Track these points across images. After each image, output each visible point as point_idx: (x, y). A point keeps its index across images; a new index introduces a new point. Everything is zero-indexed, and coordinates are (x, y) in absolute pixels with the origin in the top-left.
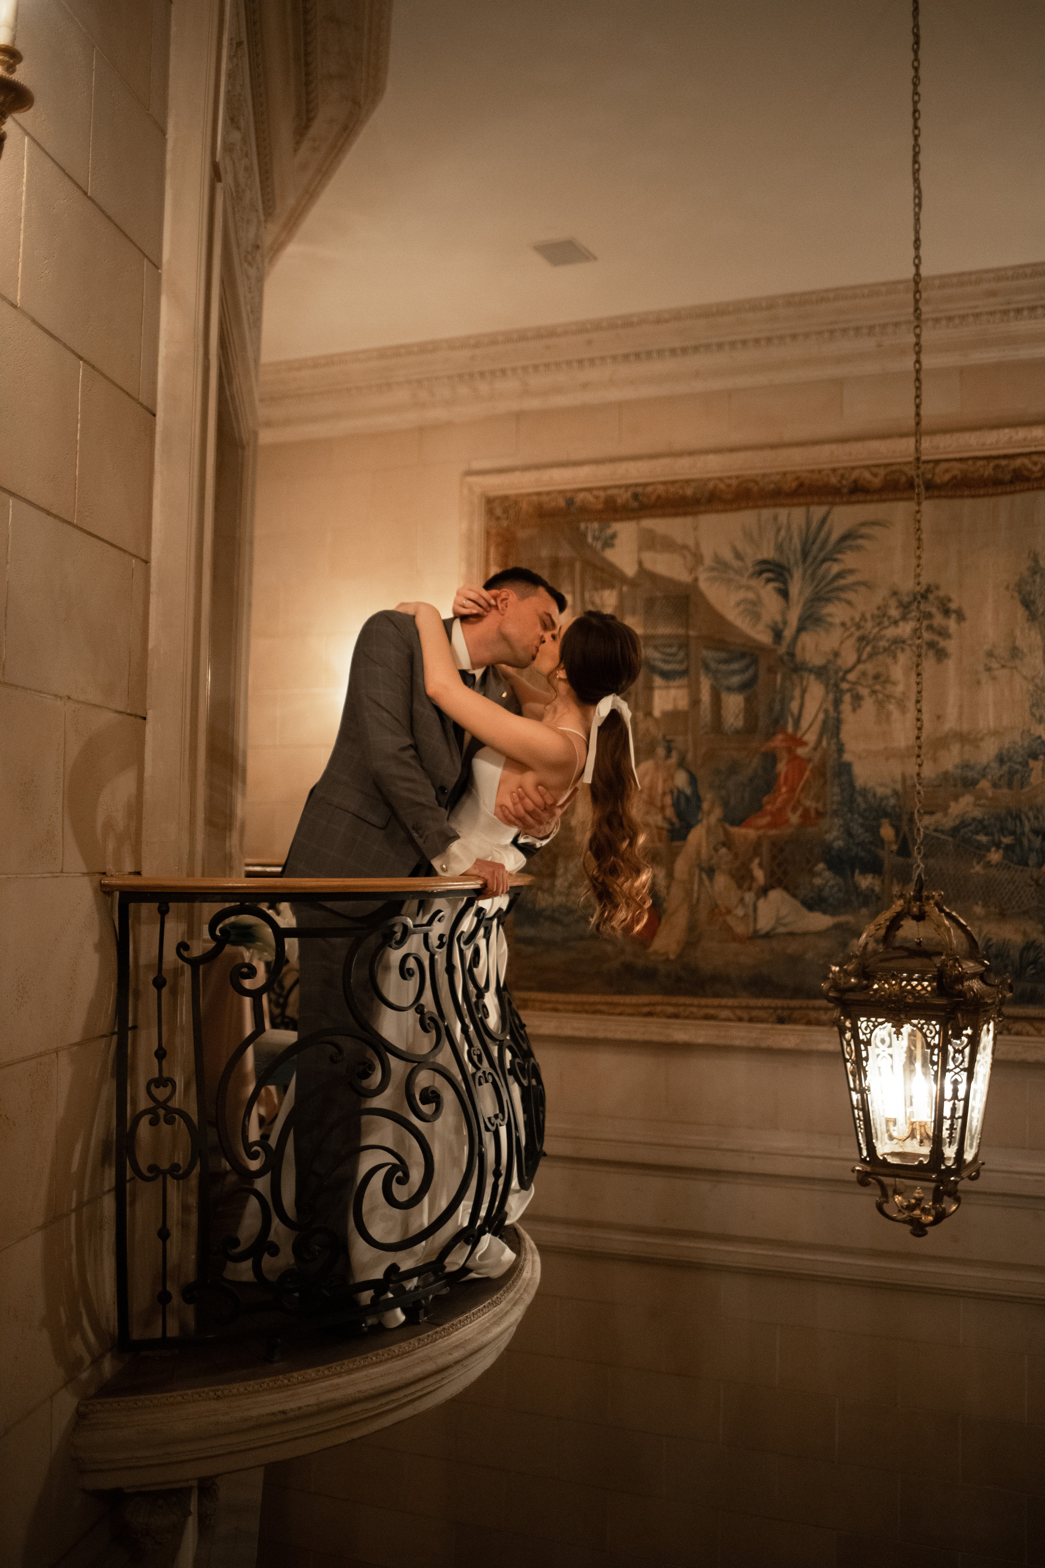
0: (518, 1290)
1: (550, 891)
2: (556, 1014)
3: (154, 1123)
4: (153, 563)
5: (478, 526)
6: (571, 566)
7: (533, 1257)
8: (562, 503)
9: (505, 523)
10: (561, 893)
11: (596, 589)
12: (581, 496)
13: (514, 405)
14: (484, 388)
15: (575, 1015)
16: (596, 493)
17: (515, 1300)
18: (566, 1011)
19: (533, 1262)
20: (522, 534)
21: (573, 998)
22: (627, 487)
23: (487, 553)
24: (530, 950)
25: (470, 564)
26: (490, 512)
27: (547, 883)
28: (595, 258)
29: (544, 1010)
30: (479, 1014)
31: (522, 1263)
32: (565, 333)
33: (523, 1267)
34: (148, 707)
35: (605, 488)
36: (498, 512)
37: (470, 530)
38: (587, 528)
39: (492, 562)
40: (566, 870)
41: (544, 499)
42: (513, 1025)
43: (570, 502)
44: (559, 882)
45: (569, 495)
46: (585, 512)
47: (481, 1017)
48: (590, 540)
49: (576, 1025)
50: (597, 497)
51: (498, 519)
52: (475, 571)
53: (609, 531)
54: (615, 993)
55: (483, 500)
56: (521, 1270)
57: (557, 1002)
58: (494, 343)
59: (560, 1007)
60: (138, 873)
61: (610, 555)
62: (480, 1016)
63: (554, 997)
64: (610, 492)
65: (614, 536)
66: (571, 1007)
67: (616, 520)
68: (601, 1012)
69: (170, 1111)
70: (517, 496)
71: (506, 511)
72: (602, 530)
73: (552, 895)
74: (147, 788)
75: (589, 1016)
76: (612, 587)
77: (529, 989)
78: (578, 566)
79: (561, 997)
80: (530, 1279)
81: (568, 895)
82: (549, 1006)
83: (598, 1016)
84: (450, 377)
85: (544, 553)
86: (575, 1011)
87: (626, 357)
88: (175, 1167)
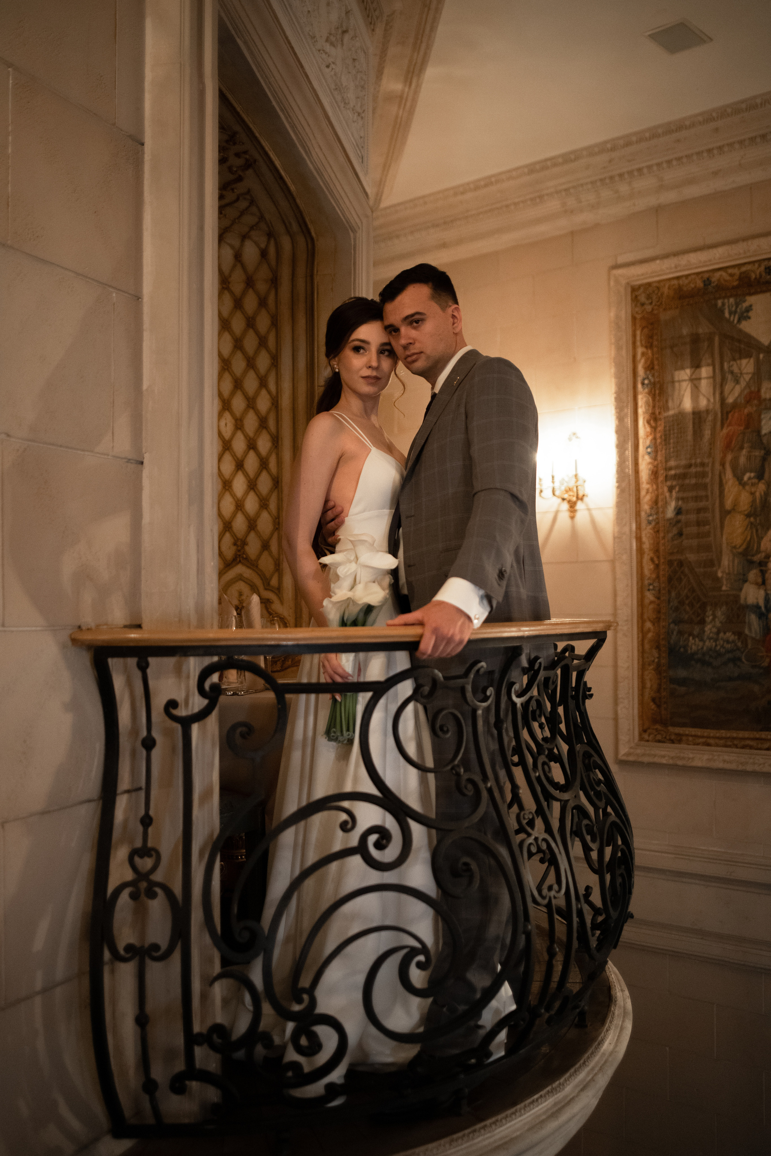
0: (593, 1069)
1: (700, 636)
2: (707, 748)
3: (134, 896)
4: (146, 299)
5: (625, 312)
6: (711, 340)
7: (623, 1021)
8: (700, 284)
9: (649, 308)
10: (710, 639)
11: (734, 359)
12: (717, 275)
13: (652, 201)
14: (624, 188)
15: (724, 749)
16: (730, 271)
17: (585, 1083)
18: (717, 745)
19: (622, 1029)
20: (664, 316)
21: (723, 733)
22: (760, 261)
23: (634, 336)
24: (683, 689)
25: (619, 348)
26: (635, 299)
27: (696, 630)
28: (711, 40)
29: (698, 744)
30: (535, 773)
31: (602, 1034)
32: (693, 125)
33: (602, 1040)
34: (144, 450)
35: (739, 266)
36: (643, 298)
37: (617, 317)
38: (723, 304)
39: (638, 343)
40: (715, 617)
41: (685, 281)
42: (585, 781)
43: (707, 282)
44: (707, 628)
45: (706, 276)
46: (722, 290)
47: (539, 776)
48: (727, 315)
49: (726, 757)
50: (731, 275)
51: (643, 305)
52: (624, 353)
53: (745, 305)
54: (761, 730)
55: (629, 290)
56: (599, 1044)
57: (708, 737)
58: (628, 144)
59: (711, 741)
60: (139, 626)
61: (746, 326)
62: (537, 774)
63: (706, 732)
64: (744, 269)
65: (749, 309)
66: (722, 742)
67: (751, 294)
68: (751, 747)
69: (153, 884)
70: (660, 282)
71: (649, 297)
72: (737, 304)
73: (702, 640)
74: (146, 537)
75: (738, 750)
76: (749, 356)
77: (684, 725)
78: (717, 339)
79: (713, 733)
80: (611, 1053)
81: (716, 640)
82: (703, 740)
83: (748, 751)
84: (593, 183)
85: (685, 331)
86: (726, 746)
87: (752, 139)
88: (155, 947)
